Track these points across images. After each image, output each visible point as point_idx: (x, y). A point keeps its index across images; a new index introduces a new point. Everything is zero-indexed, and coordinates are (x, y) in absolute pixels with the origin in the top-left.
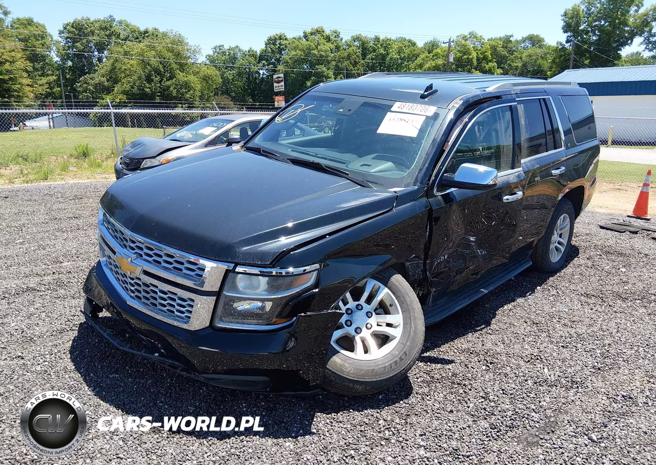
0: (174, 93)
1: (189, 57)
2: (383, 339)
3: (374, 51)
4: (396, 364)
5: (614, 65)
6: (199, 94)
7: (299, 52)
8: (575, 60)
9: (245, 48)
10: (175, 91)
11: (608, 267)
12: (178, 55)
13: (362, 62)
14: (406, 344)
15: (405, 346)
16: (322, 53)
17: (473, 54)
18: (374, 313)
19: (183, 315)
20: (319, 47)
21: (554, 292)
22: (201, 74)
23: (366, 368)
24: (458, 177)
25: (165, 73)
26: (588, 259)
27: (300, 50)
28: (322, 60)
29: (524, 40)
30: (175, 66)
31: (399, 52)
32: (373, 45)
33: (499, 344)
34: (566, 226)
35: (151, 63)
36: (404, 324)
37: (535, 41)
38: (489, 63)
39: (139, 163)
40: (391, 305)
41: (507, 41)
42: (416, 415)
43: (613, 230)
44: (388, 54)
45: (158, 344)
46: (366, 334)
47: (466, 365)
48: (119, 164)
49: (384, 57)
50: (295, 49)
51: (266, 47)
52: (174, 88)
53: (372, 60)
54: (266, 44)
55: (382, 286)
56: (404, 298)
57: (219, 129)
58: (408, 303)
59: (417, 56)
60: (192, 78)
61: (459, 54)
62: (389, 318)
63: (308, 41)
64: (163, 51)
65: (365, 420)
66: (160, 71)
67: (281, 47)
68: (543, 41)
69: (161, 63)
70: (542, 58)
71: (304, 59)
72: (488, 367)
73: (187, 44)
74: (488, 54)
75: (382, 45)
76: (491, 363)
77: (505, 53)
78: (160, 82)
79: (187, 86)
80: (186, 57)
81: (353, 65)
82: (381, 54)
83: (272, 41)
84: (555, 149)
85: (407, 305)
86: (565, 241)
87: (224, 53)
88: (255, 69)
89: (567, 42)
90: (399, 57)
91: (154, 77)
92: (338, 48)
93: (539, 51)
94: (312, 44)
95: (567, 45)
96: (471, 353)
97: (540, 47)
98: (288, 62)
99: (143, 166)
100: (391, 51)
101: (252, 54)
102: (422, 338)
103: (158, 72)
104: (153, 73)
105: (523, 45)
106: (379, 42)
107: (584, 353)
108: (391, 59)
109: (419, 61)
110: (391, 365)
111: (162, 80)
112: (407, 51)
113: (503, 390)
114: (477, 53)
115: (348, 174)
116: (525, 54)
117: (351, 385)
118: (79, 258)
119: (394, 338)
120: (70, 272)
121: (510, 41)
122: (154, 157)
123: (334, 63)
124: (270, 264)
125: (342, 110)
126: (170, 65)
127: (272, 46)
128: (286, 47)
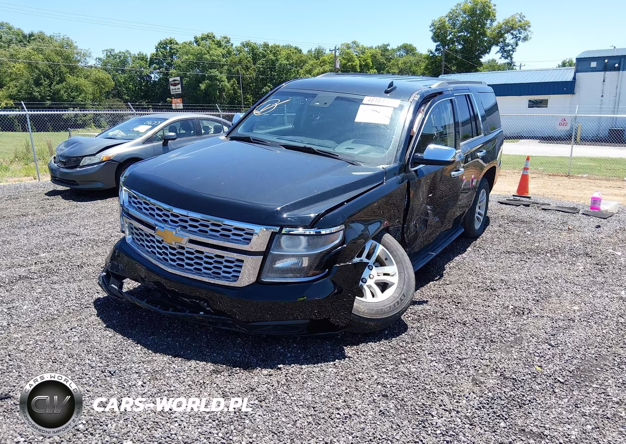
0: (65, 96)
1: (79, 61)
2: (384, 286)
3: (264, 56)
4: (398, 304)
5: (477, 71)
6: (91, 97)
7: (192, 57)
8: (446, 66)
9: (135, 52)
10: (65, 95)
11: (517, 231)
12: (67, 58)
13: (253, 66)
14: (403, 288)
15: (402, 290)
16: (214, 58)
17: (357, 61)
18: (374, 267)
19: (229, 275)
20: (211, 52)
21: (483, 252)
22: (93, 77)
23: (376, 309)
24: (426, 155)
25: (54, 76)
26: (499, 226)
27: (192, 54)
28: (213, 65)
29: (399, 49)
30: (64, 69)
31: (287, 59)
32: (263, 52)
33: (457, 290)
34: (483, 200)
35: (40, 66)
36: (399, 273)
37: (408, 49)
38: (371, 70)
39: (78, 161)
40: (386, 259)
41: (384, 49)
42: (419, 341)
43: (510, 205)
44: (278, 60)
45: (204, 303)
46: (370, 282)
47: (440, 306)
48: (53, 163)
49: (273, 63)
50: (187, 53)
51: (157, 51)
52: (65, 92)
53: (262, 65)
54: (157, 48)
55: (378, 244)
56: (396, 252)
57: (154, 127)
58: (400, 256)
59: (305, 62)
60: (82, 81)
61: (344, 62)
62: (386, 269)
63: (199, 46)
64: (51, 55)
65: (382, 348)
66: (49, 74)
67: (172, 51)
68: (416, 50)
69: (49, 66)
70: (415, 65)
71: (196, 63)
72: (457, 306)
73: (76, 48)
74: (369, 61)
75: (271, 51)
76: (458, 303)
77: (383, 60)
78: (50, 86)
79: (78, 89)
80: (75, 60)
81: (245, 70)
82: (271, 59)
83: (163, 45)
84: (478, 136)
85: (399, 258)
86: (483, 213)
87: (115, 57)
88: (146, 72)
89: (436, 50)
90: (288, 63)
91: (43, 81)
92: (229, 53)
93: (412, 58)
94: (204, 49)
95: (436, 54)
96: (439, 298)
97: (414, 55)
98: (180, 66)
99: (82, 164)
100: (279, 57)
101: (142, 58)
102: (414, 283)
103: (48, 76)
104: (42, 77)
105: (398, 53)
106: (268, 48)
107: (523, 291)
108: (280, 64)
109: (307, 67)
110: (394, 304)
111: (52, 83)
112: (295, 57)
113: (476, 319)
114: (360, 61)
115: (338, 156)
116: (400, 62)
117: (366, 322)
118: (54, 249)
119: (393, 284)
120: (52, 261)
121: (387, 50)
122: (94, 155)
123: (226, 67)
124: (309, 226)
125: (318, 104)
126: (59, 69)
127: (162, 50)
128: (177, 51)
